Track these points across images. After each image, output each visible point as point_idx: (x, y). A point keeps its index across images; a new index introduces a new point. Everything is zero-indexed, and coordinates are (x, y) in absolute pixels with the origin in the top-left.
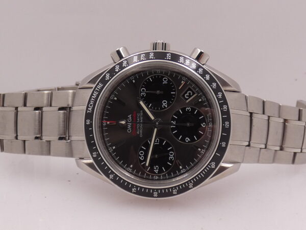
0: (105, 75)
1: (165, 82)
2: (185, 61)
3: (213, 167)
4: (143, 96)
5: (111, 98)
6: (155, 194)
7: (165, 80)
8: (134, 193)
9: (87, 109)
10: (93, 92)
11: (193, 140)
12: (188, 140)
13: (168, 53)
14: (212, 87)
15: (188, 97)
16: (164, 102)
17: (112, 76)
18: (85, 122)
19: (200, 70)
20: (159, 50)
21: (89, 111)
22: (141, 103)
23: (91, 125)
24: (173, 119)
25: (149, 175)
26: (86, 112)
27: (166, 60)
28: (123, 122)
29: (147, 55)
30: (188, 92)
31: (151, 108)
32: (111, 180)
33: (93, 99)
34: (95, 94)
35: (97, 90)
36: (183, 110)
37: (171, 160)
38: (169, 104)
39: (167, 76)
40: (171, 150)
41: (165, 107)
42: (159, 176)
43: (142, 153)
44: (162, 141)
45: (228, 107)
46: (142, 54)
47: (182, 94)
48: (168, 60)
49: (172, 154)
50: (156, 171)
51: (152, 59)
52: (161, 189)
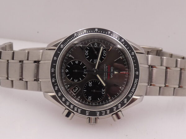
0: (127, 102)
1: (90, 97)
2: (77, 109)
3: (62, 45)
4: (103, 89)
5: (123, 88)
6: (96, 30)
7: (90, 99)
8: (109, 31)
9: (138, 81)
10: (134, 91)
11: (74, 62)
12: (77, 62)
13: (88, 115)
14: (61, 93)
15: (76, 88)
16: (90, 85)
17: (123, 101)
18: (139, 73)
19: (68, 104)
20: (93, 118)
21: (137, 80)
22: (104, 85)
23: (135, 71)
24: (85, 75)
25: (100, 41)
26: (138, 80)
27: (89, 111)
28: (116, 73)
29: (101, 114)
30: (76, 91)
31: (99, 82)
32: (123, 39)
33: (134, 87)
34: (133, 90)
35: (132, 92)
36: (79, 80)
37: (87, 51)
38: (88, 84)
39: (88, 102)
40: (86, 56)
41: (90, 82)
42: (94, 41)
43: (105, 55)
44: (92, 62)
45: (52, 81)
46: (104, 115)
47: (79, 90)
48: (87, 111)
49: (87, 54)
50: (96, 44)
51: (98, 111)
52: (93, 32)
